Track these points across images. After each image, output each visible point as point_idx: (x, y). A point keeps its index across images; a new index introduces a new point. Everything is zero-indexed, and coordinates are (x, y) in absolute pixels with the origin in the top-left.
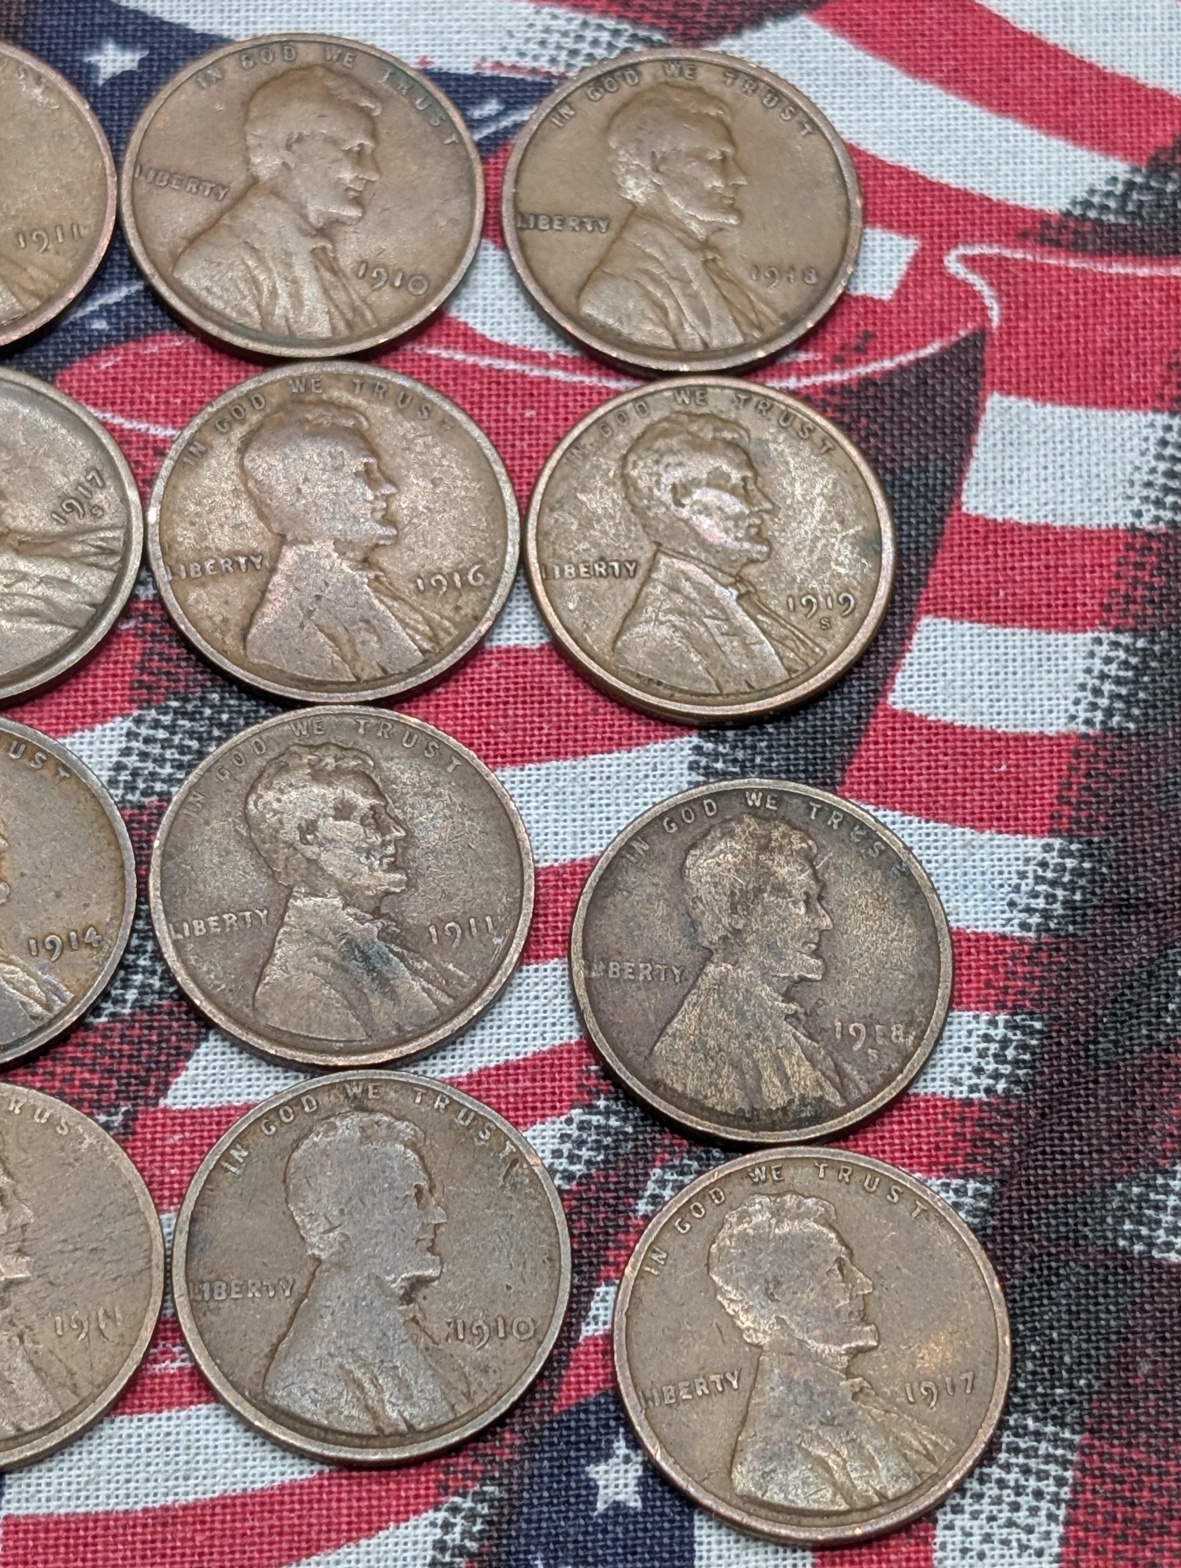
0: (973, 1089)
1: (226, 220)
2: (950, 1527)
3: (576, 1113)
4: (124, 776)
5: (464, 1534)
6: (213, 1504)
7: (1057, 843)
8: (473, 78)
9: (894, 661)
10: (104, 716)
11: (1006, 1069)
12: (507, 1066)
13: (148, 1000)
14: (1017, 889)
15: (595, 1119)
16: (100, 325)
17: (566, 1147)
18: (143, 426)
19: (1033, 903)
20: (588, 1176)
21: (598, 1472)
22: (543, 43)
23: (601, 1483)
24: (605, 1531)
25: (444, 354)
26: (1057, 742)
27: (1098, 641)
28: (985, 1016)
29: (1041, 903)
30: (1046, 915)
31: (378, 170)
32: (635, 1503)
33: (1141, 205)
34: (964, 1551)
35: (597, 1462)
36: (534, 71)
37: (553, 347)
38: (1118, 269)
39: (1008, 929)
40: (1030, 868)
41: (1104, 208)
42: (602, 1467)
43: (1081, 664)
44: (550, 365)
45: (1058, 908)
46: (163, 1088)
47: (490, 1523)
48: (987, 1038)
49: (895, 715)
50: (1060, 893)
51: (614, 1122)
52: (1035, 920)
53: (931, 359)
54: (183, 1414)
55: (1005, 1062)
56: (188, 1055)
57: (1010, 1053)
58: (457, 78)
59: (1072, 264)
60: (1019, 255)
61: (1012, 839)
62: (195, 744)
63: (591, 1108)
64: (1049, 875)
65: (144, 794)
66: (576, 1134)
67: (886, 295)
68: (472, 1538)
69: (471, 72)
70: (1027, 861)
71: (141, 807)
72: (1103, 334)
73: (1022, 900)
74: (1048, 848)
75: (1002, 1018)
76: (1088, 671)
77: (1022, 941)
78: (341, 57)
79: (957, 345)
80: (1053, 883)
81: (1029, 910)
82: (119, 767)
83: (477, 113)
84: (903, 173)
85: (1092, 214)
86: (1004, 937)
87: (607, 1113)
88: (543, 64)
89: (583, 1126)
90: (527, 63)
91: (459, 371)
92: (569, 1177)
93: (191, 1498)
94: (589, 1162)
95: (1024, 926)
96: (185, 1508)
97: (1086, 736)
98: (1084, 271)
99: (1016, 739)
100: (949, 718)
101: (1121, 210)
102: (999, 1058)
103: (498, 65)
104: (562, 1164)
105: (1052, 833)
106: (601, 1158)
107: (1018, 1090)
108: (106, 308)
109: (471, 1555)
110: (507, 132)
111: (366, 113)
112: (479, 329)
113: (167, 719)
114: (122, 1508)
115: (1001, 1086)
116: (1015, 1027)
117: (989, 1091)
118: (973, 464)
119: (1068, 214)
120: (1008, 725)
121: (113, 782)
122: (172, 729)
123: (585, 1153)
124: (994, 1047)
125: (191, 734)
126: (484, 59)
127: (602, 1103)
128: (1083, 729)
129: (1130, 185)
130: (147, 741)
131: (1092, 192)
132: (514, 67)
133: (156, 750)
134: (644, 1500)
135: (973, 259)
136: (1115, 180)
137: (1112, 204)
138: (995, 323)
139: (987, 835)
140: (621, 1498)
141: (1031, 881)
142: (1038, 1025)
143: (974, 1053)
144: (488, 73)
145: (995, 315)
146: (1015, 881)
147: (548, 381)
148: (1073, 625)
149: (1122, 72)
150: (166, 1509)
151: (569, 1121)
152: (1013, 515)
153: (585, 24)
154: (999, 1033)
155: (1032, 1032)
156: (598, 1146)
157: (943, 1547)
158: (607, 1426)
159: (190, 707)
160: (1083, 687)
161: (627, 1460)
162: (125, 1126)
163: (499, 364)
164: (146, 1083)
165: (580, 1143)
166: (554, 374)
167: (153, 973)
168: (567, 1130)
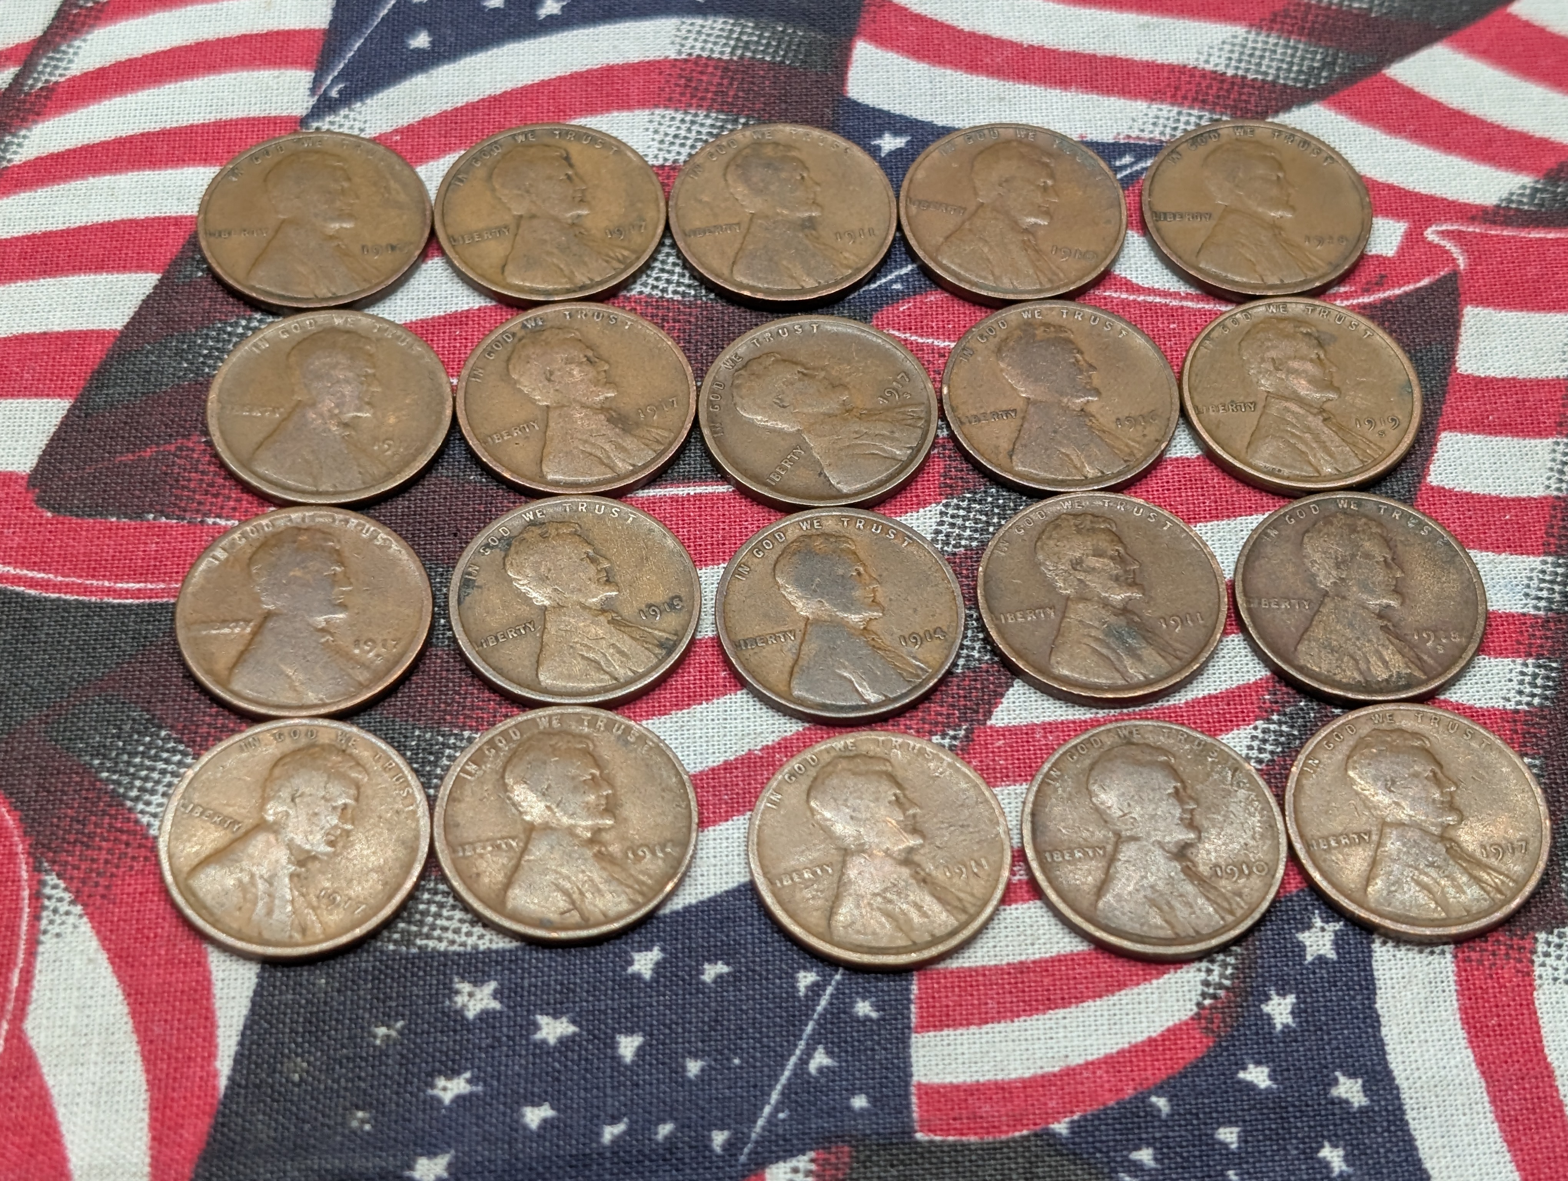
0: (1519, 703)
1: (967, 225)
2: (1543, 965)
3: (1259, 723)
4: (941, 537)
5: (1222, 976)
6: (1053, 960)
7: (1550, 559)
8: (1113, 144)
9: (1427, 458)
10: (925, 504)
11: (1538, 691)
12: (1210, 696)
13: (973, 664)
14: (1528, 586)
15: (1272, 727)
16: (898, 286)
17: (1255, 744)
18: (930, 341)
19: (1540, 594)
20: (1273, 761)
21: (1305, 937)
22: (1154, 124)
23: (1307, 943)
24: (1314, 973)
25: (1114, 295)
26: (1541, 502)
27: (1558, 444)
28: (1519, 661)
29: (1545, 594)
30: (1550, 601)
31: (1057, 195)
32: (1332, 955)
33: (1543, 199)
34: (1555, 979)
35: (1303, 930)
36: (1151, 140)
37: (1183, 288)
38: (1535, 234)
39: (1525, 610)
40: (1534, 574)
41: (1520, 202)
42: (1307, 934)
43: (1548, 457)
44: (1182, 298)
45: (1557, 597)
46: (989, 714)
47: (1237, 968)
48: (1523, 673)
49: (1432, 488)
50: (1557, 588)
51: (1284, 728)
52: (1543, 604)
53: (1425, 288)
54: (1025, 906)
55: (1536, 687)
56: (1002, 695)
57: (1539, 681)
58: (1103, 144)
59: (1505, 233)
60: (1471, 229)
61: (1520, 558)
62: (984, 518)
63: (1269, 721)
64: (1547, 578)
65: (955, 546)
66: (1261, 736)
67: (1391, 253)
68: (1226, 978)
69: (1111, 141)
70: (1532, 570)
71: (955, 554)
72: (1532, 271)
73: (1533, 593)
74: (1545, 563)
75: (1530, 661)
76: (1554, 460)
77: (1536, 617)
78: (1027, 135)
79: (1439, 280)
80: (1552, 582)
81: (1539, 599)
82: (937, 532)
83: (1118, 163)
84: (1391, 187)
85: (1514, 206)
86: (1524, 615)
87: (1280, 723)
88: (1157, 135)
89: (1265, 731)
90: (1146, 135)
91: (1125, 304)
92: (1260, 761)
93: (1037, 956)
94: (1272, 753)
95: (1536, 608)
96: (1034, 962)
97: (1558, 498)
98: (1514, 237)
99: (1513, 500)
100: (1467, 490)
101: (1531, 203)
102: (1533, 685)
103: (1129, 137)
104: (1254, 753)
105: (1546, 554)
106: (1279, 749)
107: (1548, 703)
108: (901, 277)
109: (1227, 988)
110: (1139, 173)
111: (1047, 165)
112: (1134, 281)
113: (964, 504)
114: (993, 963)
115: (1536, 701)
116: (1539, 666)
117: (1528, 704)
118: (1461, 346)
119: (1498, 206)
120: (1507, 492)
121: (935, 541)
122: (968, 509)
123: (1269, 747)
124: (1527, 679)
125: (981, 512)
126: (1118, 134)
127: (1275, 717)
128: (1555, 493)
129: (1535, 190)
130: (953, 517)
131: (1512, 194)
132: (1138, 138)
133: (960, 522)
134: (1338, 953)
135: (1442, 232)
136: (1524, 187)
137: (1525, 200)
138: (1462, 267)
139: (1503, 555)
140: (1322, 952)
141: (1536, 581)
142: (1554, 665)
143: (1515, 682)
144: (1122, 141)
145: (1462, 262)
146: (1526, 582)
147: (1182, 307)
148: (1540, 434)
149: (1519, 129)
150: (1021, 963)
151: (1256, 728)
152: (1491, 373)
153: (1179, 113)
154: (1530, 670)
155: (1552, 669)
156: (1277, 743)
157: (1540, 977)
158: (1306, 909)
159: (978, 497)
160: (1551, 469)
161: (1323, 929)
162: (966, 737)
163: (1150, 299)
164: (977, 712)
165: (1265, 741)
166: (1185, 303)
167: (974, 649)
168: (1254, 733)
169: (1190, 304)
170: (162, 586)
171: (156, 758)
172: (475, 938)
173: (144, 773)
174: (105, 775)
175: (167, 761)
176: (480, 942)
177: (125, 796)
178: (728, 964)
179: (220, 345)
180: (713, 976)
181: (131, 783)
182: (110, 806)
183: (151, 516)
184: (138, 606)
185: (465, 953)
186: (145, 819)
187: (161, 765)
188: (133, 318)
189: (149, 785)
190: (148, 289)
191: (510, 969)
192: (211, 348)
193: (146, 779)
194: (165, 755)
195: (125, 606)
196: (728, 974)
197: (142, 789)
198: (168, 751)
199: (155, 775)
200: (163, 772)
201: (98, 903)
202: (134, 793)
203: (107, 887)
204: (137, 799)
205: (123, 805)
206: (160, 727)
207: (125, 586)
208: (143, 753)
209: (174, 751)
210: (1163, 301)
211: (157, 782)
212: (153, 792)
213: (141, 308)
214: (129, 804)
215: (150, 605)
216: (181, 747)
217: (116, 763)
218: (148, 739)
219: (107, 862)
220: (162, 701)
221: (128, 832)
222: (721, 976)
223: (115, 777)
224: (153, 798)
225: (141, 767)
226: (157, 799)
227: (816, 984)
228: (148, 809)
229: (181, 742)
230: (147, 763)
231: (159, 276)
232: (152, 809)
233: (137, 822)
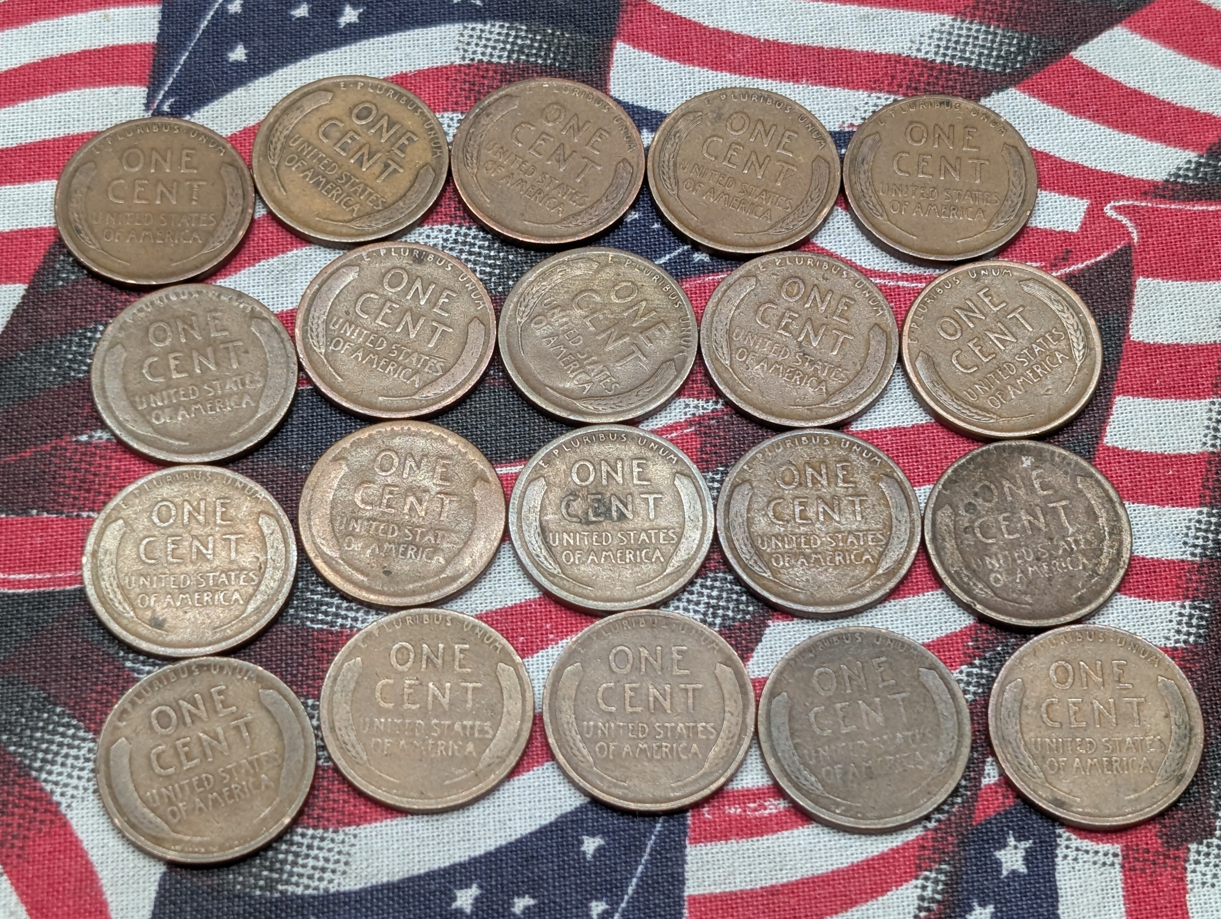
0: (1177, 641)
2: (1194, 871)
3: (964, 668)
5: (935, 891)
6: (797, 883)
7: (1205, 510)
8: (839, 133)
9: (1104, 421)
11: (1193, 630)
13: (728, 623)
14: (1187, 535)
15: (975, 670)
19: (1197, 542)
20: (975, 700)
21: (1000, 855)
23: (1003, 860)
24: (1009, 886)
26: (1197, 458)
27: (1213, 403)
28: (1178, 603)
29: (1200, 542)
30: (1204, 548)
32: (1023, 870)
33: (1206, 173)
34: (1204, 884)
35: (999, 849)
37: (900, 269)
38: (1198, 208)
39: (1184, 557)
40: (1192, 524)
41: (1186, 177)
42: (1003, 852)
43: (1205, 416)
44: (899, 279)
45: (1210, 544)
47: (946, 884)
48: (1181, 615)
49: (1108, 449)
50: (1210, 536)
51: (985, 671)
52: (1198, 551)
53: (1105, 261)
54: (775, 837)
55: (1192, 626)
56: (753, 650)
57: (1194, 621)
59: (1173, 207)
60: (1143, 204)
61: (1181, 510)
63: (972, 665)
64: (1203, 527)
66: (965, 678)
67: (1075, 230)
68: (938, 893)
69: (837, 130)
70: (1190, 520)
72: (1194, 242)
73: (1191, 541)
74: (1200, 513)
75: (1187, 603)
76: (1210, 419)
77: (1193, 562)
79: (1117, 253)
80: (1206, 531)
81: (1195, 546)
84: (1076, 166)
85: (1180, 180)
86: (1183, 561)
87: (981, 667)
89: (969, 674)
93: (785, 880)
94: (975, 693)
95: (1193, 554)
96: (782, 886)
97: (1213, 453)
98: (1180, 210)
99: (1175, 457)
100: (1137, 449)
101: (1195, 177)
102: (1189, 625)
103: (852, 125)
105: (1201, 505)
106: (980, 691)
107: (1201, 641)
109: (938, 902)
112: (858, 263)
113: (718, 477)
114: (749, 887)
115: (1192, 639)
116: (1195, 608)
117: (1185, 642)
118: (1133, 315)
119: (1167, 181)
120: (1170, 450)
123: (972, 689)
124: (1185, 619)
126: (844, 122)
127: (977, 662)
128: (1211, 449)
129: (1199, 164)
131: (1179, 169)
134: (1028, 868)
135: (1119, 207)
136: (1189, 162)
137: (1191, 174)
138: (1136, 241)
139: (1167, 508)
140: (1015, 867)
141: (1193, 530)
142: (1207, 606)
143: (1175, 623)
144: (847, 130)
145: (1135, 236)
146: (1185, 531)
147: (899, 287)
148: (1199, 396)
149: (1186, 105)
150: (772, 886)
151: (961, 672)
152: (1159, 340)
154: (1187, 611)
155: (1205, 610)
156: (978, 685)
157: (1192, 882)
158: (1003, 830)
160: (1208, 427)
161: (1016, 847)
165: (968, 683)
166: (900, 283)
167: (728, 608)
168: (960, 677)
169: (906, 284)
170: (48, 576)
171: (54, 732)
172: (325, 883)
173: (44, 746)
174: (12, 748)
175: (63, 735)
176: (331, 886)
177: (31, 767)
178: (534, 897)
179: (82, 350)
180: (522, 908)
181: (35, 755)
182: (19, 776)
183: (34, 512)
184: (29, 594)
185: (319, 897)
186: (48, 787)
187: (58, 738)
188: (6, 327)
189: (49, 757)
190: (17, 300)
191: (356, 909)
192: (75, 353)
193: (46, 751)
194: (61, 729)
195: (18, 595)
196: (534, 906)
197: (44, 760)
198: (63, 726)
199: (54, 748)
200: (61, 745)
201: (15, 862)
202: (37, 764)
203: (22, 848)
204: (40, 770)
205: (29, 775)
206: (56, 705)
207: (18, 577)
208: (43, 728)
209: (68, 726)
210: (882, 282)
211: (57, 754)
212: (53, 763)
213: (12, 317)
214: (34, 773)
215: (39, 593)
216: (74, 722)
217: (21, 738)
218: (46, 715)
219: (19, 825)
220: (56, 681)
221: (35, 799)
222: (528, 908)
223: (21, 750)
224: (55, 768)
225: (42, 740)
226: (57, 768)
227: (605, 912)
228: (50, 778)
229: (74, 717)
230: (47, 737)
231: (26, 286)
232: (53, 778)
233: (42, 790)
